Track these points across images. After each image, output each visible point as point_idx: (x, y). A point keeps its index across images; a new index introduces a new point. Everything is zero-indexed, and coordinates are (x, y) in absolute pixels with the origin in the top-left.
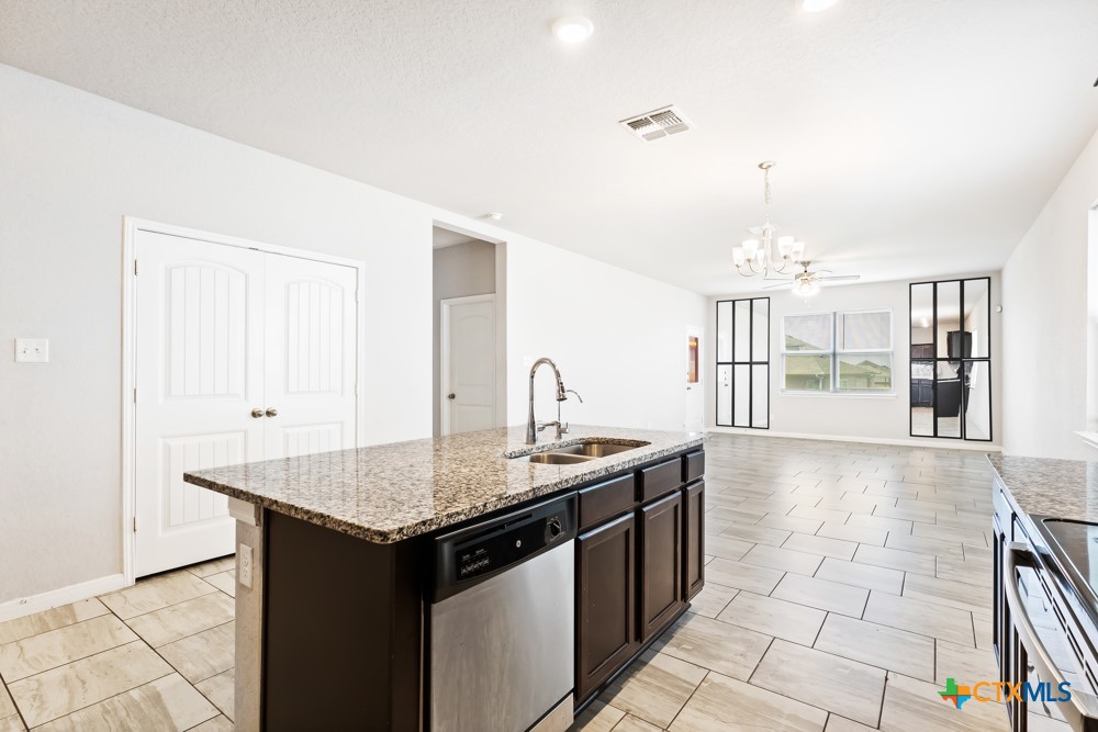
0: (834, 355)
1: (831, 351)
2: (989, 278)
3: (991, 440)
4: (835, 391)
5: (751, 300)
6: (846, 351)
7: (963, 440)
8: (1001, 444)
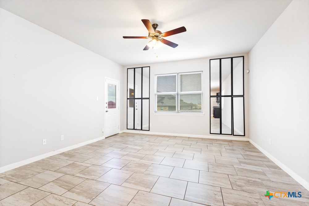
0: (178, 94)
1: (176, 92)
2: (243, 57)
3: (244, 136)
4: (178, 112)
5: (142, 68)
6: (183, 93)
7: (232, 136)
8: (249, 137)
